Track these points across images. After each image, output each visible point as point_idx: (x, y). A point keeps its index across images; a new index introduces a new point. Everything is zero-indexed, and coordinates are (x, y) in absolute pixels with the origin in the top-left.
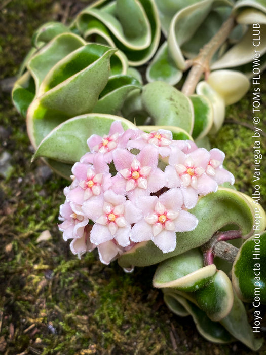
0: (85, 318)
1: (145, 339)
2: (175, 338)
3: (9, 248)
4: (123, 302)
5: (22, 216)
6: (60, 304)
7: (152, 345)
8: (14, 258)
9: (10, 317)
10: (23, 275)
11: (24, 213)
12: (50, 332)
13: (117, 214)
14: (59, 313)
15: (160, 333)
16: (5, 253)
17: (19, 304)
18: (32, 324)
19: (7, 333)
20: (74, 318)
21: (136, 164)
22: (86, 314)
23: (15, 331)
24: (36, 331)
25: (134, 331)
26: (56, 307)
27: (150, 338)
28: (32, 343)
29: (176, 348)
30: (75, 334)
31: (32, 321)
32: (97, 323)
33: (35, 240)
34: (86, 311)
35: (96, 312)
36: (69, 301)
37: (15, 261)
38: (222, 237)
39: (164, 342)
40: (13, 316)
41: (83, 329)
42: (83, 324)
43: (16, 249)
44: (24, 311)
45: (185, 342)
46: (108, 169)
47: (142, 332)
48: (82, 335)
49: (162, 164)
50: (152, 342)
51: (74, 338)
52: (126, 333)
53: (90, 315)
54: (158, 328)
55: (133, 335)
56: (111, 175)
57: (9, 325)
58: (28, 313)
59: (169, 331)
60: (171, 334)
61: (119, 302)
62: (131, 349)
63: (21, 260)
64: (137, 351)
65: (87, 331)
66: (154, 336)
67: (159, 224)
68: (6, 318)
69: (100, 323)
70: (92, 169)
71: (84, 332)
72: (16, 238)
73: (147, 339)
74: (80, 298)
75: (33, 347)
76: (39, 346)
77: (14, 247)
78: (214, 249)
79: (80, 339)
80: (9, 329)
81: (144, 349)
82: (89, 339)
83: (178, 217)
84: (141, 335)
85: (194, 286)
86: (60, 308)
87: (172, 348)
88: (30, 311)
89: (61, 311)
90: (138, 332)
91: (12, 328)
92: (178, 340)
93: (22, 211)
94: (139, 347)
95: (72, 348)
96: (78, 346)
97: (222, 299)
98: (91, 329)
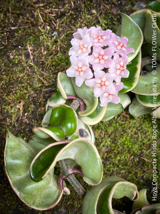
0: (59, 49)
1: (49, 76)
2: (49, 90)
3: (94, 11)
4: (65, 67)
5: (110, 17)
6: (65, 37)
7: (46, 80)
8: (88, 14)
9: (60, 14)
10: (80, 19)
11: (112, 17)
12: (52, 33)
13: (83, 49)
14: (61, 37)
15: (51, 83)
16: (91, 10)
17: (65, 18)
18: (56, 25)
19: (52, 13)
20: (58, 44)
21: (106, 57)
22: (60, 50)
23: (53, 17)
24: (53, 27)
25: (52, 71)
26: (64, 35)
27: (49, 79)
28: (46, 25)
29: (45, 90)
30: (51, 44)
31: (58, 24)
32: (56, 54)
33: (97, 24)
34: (62, 49)
35: (61, 54)
36: (66, 41)
37: (86, 15)
38: (82, 104)
39: (47, 85)
40: (60, 16)
41: (53, 48)
42: (55, 48)
43: (93, 15)
44: (62, 20)
45: (48, 95)
46: (106, 45)
47: (52, 75)
48: (50, 47)
49: (105, 70)
50: (48, 80)
51: (49, 44)
52: (51, 68)
53: (59, 51)
54: (54, 83)
55: (51, 71)
56: (102, 46)
57: (55, 13)
58: (61, 22)
59: (52, 88)
60: (51, 89)
61: (65, 65)
62: (45, 70)
63: (87, 18)
64: (43, 73)
65: (52, 50)
66: (50, 81)
67: (78, 68)
68: (59, 12)
69: (56, 56)
70: (107, 38)
71: (52, 48)
72: (99, 14)
73: (49, 78)
74: (68, 47)
75: (45, 25)
76: (45, 27)
77: (94, 14)
78: (76, 99)
79: (49, 46)
80: (54, 14)
81: (45, 76)
82: (49, 51)
83: (81, 77)
84: (50, 75)
85: (58, 88)
86: (63, 37)
87: (45, 89)
88: (62, 23)
89: (62, 38)
90: (52, 73)
91: (54, 15)
92: (48, 91)
93: (113, 17)
94: (45, 74)
95: (44, 43)
96: (45, 46)
97: (54, 101)
98: (53, 51)
